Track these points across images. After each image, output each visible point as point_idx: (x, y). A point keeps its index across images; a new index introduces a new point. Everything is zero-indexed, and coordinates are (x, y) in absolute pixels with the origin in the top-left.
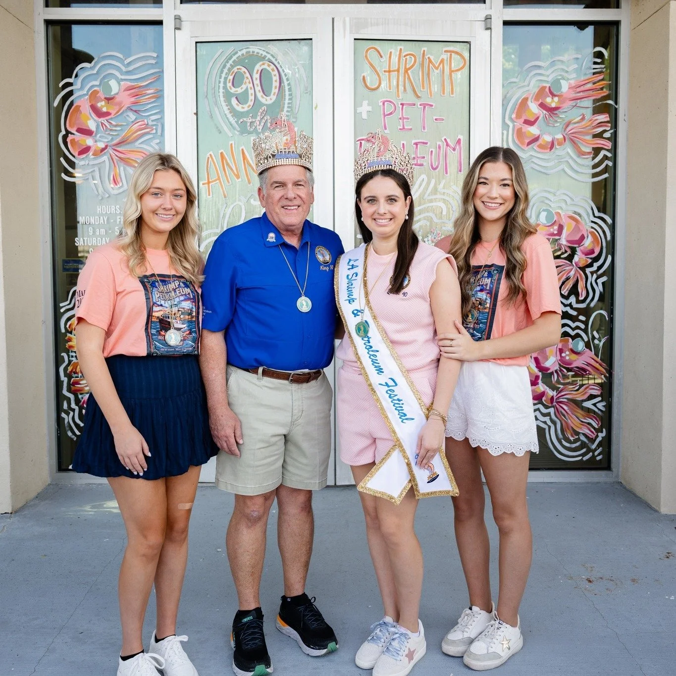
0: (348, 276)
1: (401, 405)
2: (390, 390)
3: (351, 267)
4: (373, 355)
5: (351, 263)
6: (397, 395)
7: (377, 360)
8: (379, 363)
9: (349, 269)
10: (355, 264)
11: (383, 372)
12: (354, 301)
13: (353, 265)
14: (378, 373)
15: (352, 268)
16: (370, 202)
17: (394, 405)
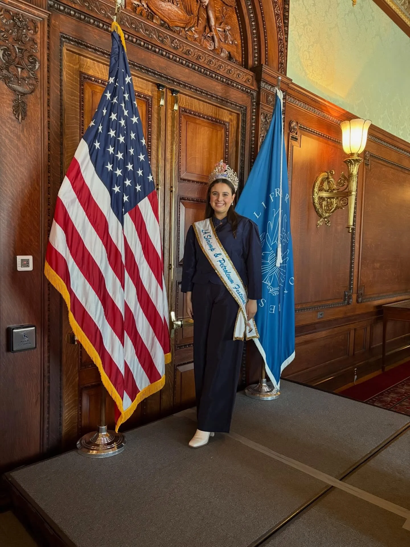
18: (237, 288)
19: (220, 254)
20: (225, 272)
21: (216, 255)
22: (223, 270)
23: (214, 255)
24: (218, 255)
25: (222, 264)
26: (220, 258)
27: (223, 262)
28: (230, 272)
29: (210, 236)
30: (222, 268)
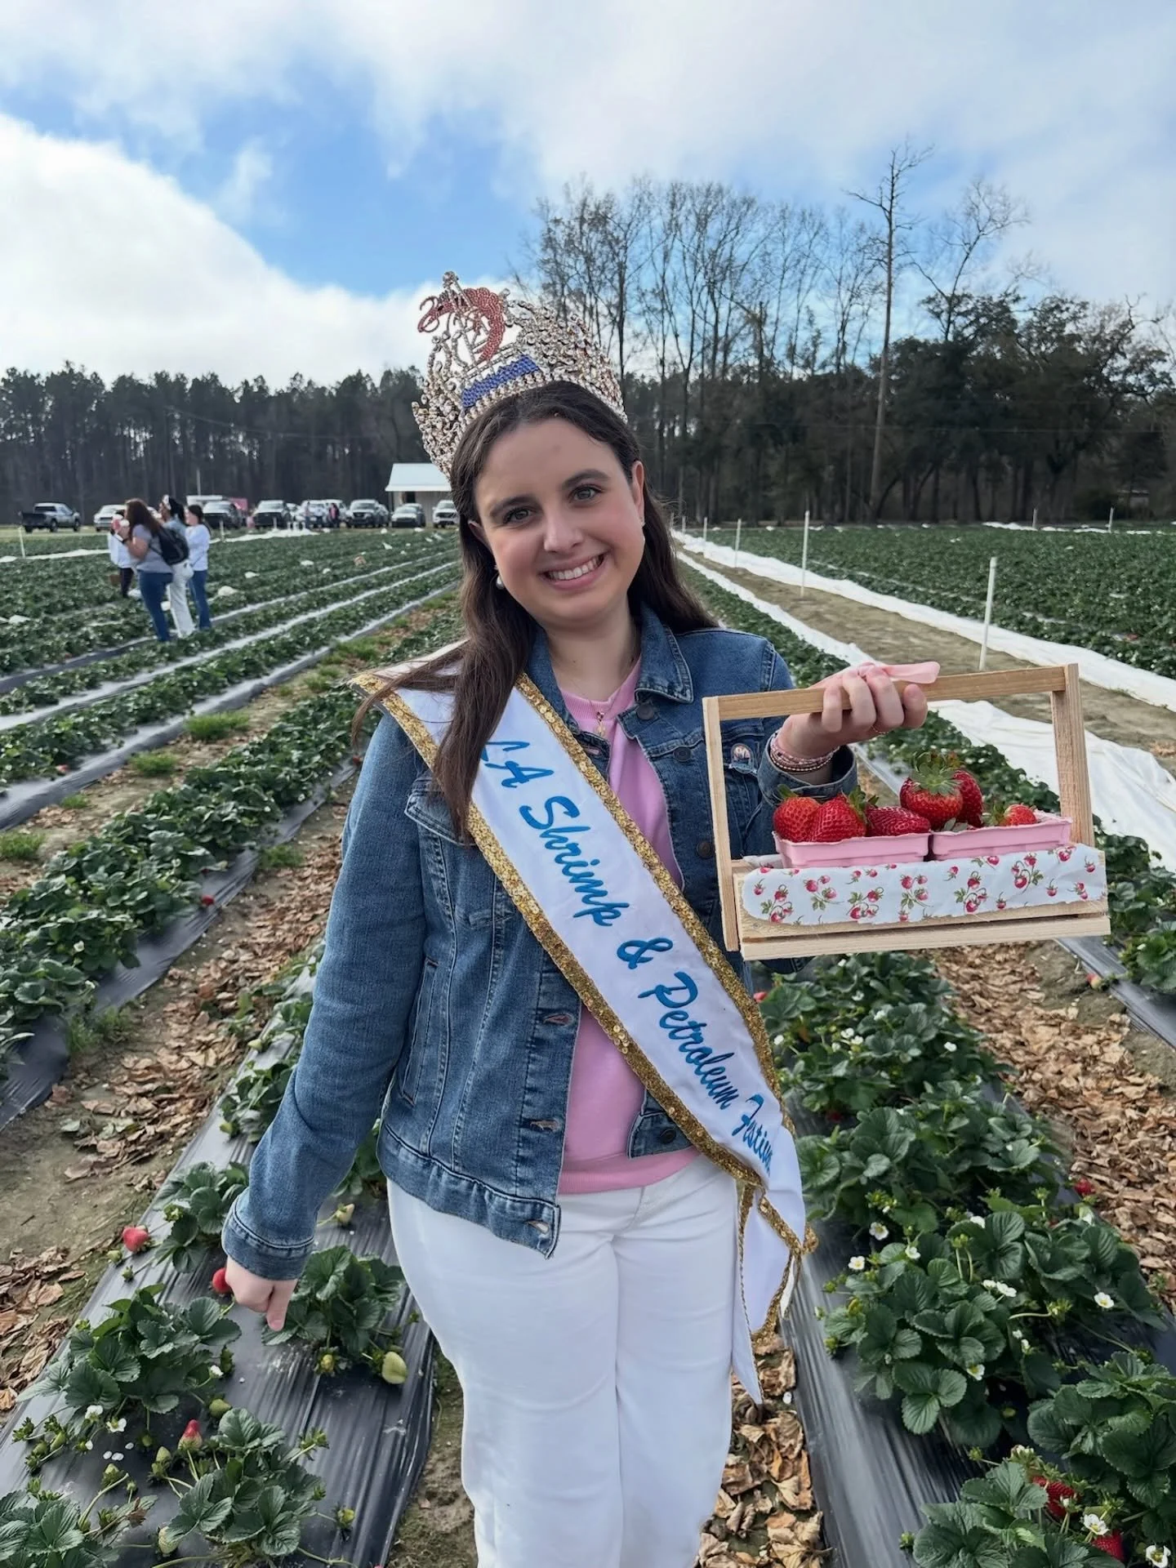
19: (660, 945)
20: (695, 1062)
21: (631, 951)
22: (683, 1049)
23: (621, 953)
24: (648, 954)
25: (676, 1011)
26: (659, 970)
27: (680, 996)
28: (729, 1055)
29: (573, 811)
30: (672, 1036)
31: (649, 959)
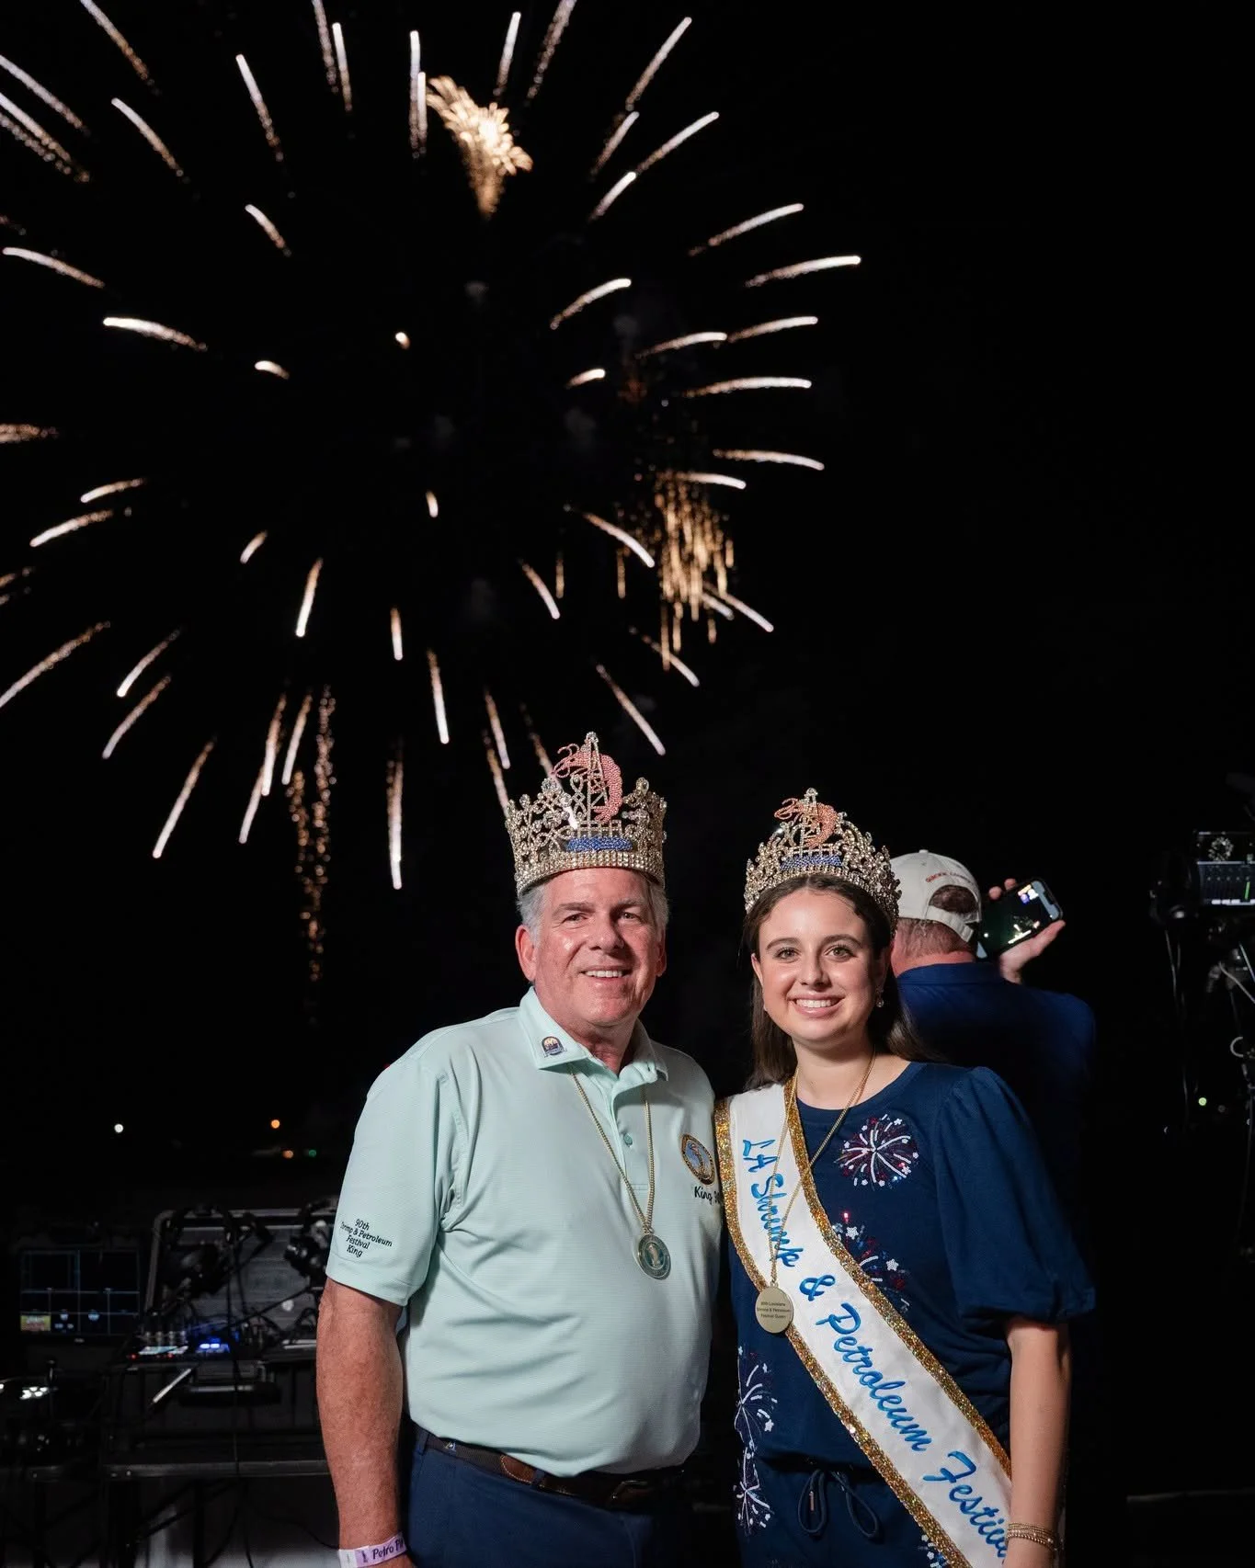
0: (754, 1188)
1: (998, 1526)
2: (958, 1489)
3: (756, 1163)
4: (888, 1399)
5: (754, 1153)
6: (981, 1499)
7: (904, 1410)
8: (911, 1419)
9: (752, 1170)
10: (767, 1152)
11: (928, 1441)
12: (797, 1257)
13: (760, 1158)
14: (915, 1447)
15: (761, 1166)
16: (783, 956)
17: (981, 1531)
18: (955, 1472)
19: (827, 1281)
20: (869, 1385)
21: (809, 1286)
22: (856, 1371)
23: (803, 1290)
24: (820, 1288)
25: (847, 1338)
26: (830, 1302)
27: (848, 1324)
28: (901, 1384)
30: (846, 1359)
31: (822, 1293)
